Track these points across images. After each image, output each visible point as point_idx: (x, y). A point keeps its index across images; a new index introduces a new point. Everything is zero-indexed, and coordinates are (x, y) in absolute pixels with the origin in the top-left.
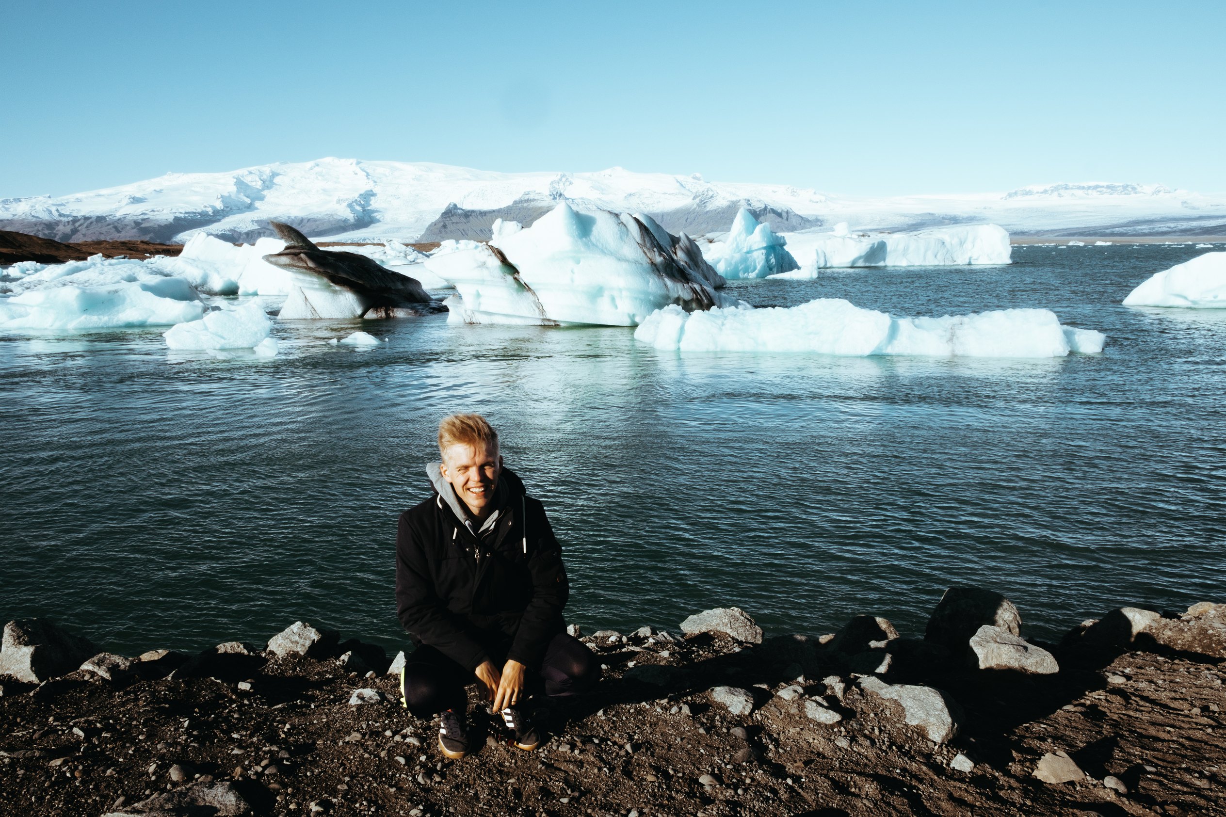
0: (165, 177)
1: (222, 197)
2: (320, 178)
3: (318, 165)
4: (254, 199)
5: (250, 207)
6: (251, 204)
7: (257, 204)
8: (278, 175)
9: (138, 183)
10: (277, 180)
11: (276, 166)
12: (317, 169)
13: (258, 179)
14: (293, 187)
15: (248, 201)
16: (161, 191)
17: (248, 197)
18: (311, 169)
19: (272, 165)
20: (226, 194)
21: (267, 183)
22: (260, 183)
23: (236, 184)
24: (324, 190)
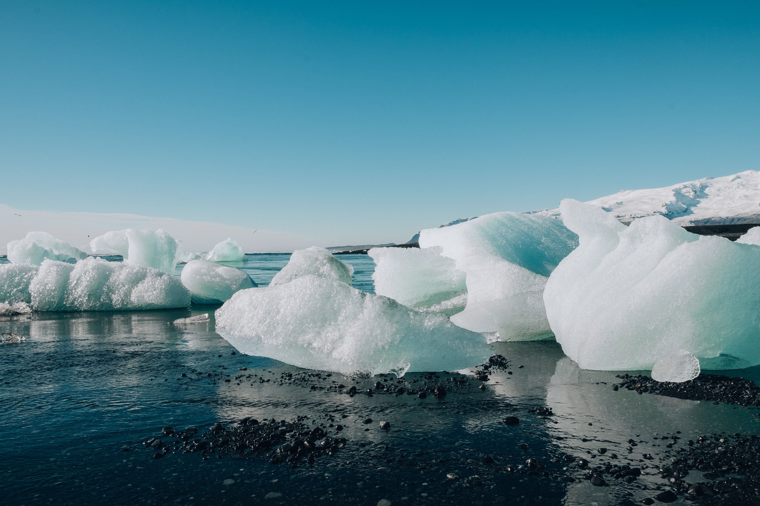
0: (619, 193)
1: (666, 205)
2: (741, 187)
3: (739, 178)
4: (690, 205)
5: (686, 212)
6: (687, 209)
7: (693, 209)
8: (706, 187)
9: (601, 199)
10: (707, 191)
11: (703, 180)
12: (738, 180)
13: (691, 191)
14: (718, 195)
15: (685, 206)
16: (621, 203)
17: (684, 204)
18: (733, 180)
19: (701, 180)
20: (668, 203)
21: (698, 193)
22: (692, 193)
23: (674, 195)
24: (746, 196)
